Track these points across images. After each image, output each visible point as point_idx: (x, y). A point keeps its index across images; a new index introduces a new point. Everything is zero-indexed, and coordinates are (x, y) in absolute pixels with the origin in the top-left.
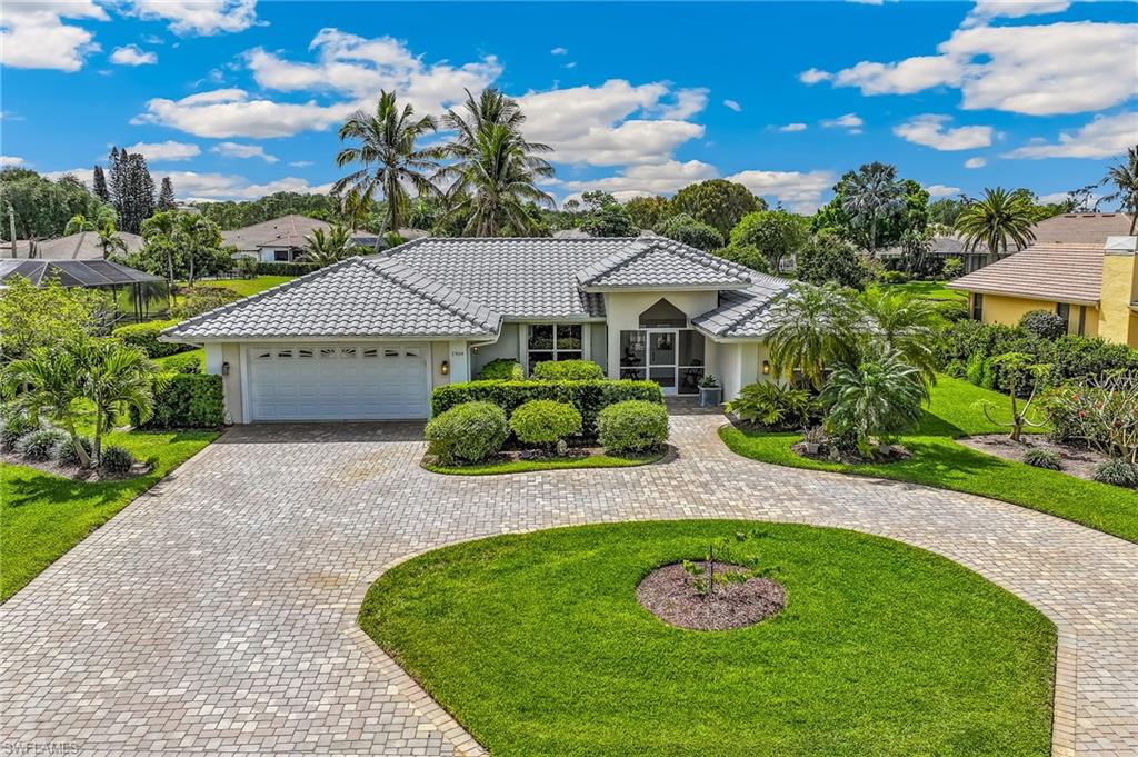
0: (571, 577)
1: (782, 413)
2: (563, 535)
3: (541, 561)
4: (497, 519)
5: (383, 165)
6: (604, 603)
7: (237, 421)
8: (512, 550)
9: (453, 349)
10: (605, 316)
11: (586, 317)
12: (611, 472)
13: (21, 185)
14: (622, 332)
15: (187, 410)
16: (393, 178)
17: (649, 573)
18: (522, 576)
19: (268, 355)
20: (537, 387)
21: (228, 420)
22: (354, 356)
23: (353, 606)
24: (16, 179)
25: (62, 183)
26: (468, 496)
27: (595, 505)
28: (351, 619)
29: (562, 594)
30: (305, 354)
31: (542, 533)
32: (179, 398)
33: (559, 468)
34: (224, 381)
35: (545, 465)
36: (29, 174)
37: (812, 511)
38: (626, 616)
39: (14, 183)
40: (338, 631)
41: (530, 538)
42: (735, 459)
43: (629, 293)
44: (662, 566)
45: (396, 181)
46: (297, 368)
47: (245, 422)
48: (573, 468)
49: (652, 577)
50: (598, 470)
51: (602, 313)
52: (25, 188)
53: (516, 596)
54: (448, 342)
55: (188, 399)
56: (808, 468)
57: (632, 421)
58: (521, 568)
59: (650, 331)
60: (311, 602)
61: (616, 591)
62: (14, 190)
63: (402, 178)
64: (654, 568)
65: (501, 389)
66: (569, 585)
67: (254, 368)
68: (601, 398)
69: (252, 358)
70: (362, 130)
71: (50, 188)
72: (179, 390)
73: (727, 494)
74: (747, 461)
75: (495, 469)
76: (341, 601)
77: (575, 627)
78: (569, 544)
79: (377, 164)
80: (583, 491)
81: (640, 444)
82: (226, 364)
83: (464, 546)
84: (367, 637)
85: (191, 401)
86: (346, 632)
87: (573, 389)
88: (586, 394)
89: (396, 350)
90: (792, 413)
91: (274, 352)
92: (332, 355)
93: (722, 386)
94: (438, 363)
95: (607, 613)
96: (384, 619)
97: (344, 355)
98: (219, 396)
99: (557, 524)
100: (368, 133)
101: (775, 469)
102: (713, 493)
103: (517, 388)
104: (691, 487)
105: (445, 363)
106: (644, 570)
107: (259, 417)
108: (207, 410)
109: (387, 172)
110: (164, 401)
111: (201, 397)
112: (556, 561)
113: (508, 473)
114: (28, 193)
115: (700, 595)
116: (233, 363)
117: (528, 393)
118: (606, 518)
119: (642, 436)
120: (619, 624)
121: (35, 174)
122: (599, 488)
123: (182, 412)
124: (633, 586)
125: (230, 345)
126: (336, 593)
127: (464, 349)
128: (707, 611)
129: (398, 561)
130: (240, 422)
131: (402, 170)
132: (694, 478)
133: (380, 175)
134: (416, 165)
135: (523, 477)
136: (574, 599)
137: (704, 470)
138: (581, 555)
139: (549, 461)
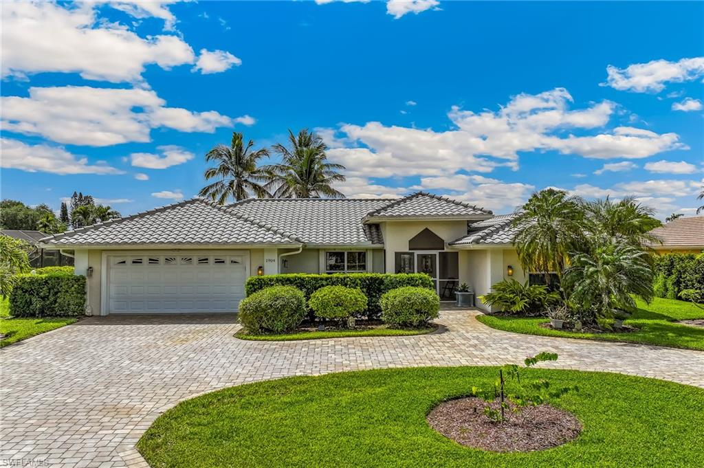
0: (361, 407)
1: (526, 302)
2: (352, 377)
3: (331, 395)
4: (294, 367)
5: (233, 178)
6: (395, 429)
7: (96, 313)
8: (303, 388)
9: (267, 256)
10: (383, 243)
11: (369, 244)
12: (393, 339)
13: (12, 210)
14: (396, 253)
15: (55, 302)
16: (239, 186)
17: (437, 405)
18: (314, 406)
19: (124, 262)
20: (331, 278)
21: (88, 311)
22: (191, 263)
23: (138, 432)
24: (9, 207)
25: (38, 210)
26: (270, 353)
27: (381, 358)
28: (131, 444)
29: (352, 421)
30: (153, 261)
31: (334, 375)
32: (49, 292)
33: (349, 336)
34: (87, 280)
35: (336, 334)
36: (18, 204)
37: (575, 362)
38: (420, 439)
39: (7, 209)
40: (113, 454)
41: (321, 378)
42: (496, 332)
43: (402, 223)
44: (448, 400)
45: (242, 188)
46: (146, 273)
47: (102, 314)
48: (360, 336)
49: (440, 409)
50: (382, 338)
51: (381, 241)
52: (14, 212)
53: (305, 423)
54: (263, 249)
55: (56, 293)
56: (560, 337)
57: (409, 299)
58: (312, 400)
59: (417, 253)
60: (96, 429)
61: (407, 418)
62: (7, 213)
63: (246, 186)
64: (441, 401)
65: (303, 279)
66: (359, 413)
67: (112, 272)
68: (382, 287)
69: (112, 264)
70: (221, 155)
71: (30, 213)
72: (50, 286)
73: (495, 352)
74: (504, 333)
75: (295, 336)
76: (126, 427)
77: (366, 448)
78: (358, 383)
79: (230, 177)
80: (370, 350)
81: (415, 319)
82: (91, 268)
83: (259, 384)
84: (143, 459)
85: (59, 294)
86: (121, 454)
87: (360, 280)
88: (371, 284)
89: (223, 258)
90: (534, 303)
91: (129, 260)
92: (173, 262)
93: (474, 291)
94: (255, 267)
95: (399, 436)
96: (165, 443)
97: (183, 262)
98: (82, 291)
99: (347, 369)
100: (224, 157)
101: (530, 338)
102: (483, 351)
103: (315, 279)
104: (463, 347)
105: (260, 268)
106: (432, 402)
107: (114, 311)
108: (71, 302)
109: (236, 181)
110: (37, 294)
111: (67, 291)
112: (346, 397)
113: (306, 339)
114: (15, 216)
115: (492, 423)
116: (95, 267)
117: (324, 283)
118: (391, 366)
119: (418, 311)
120: (414, 446)
121: (22, 204)
122: (383, 348)
123: (51, 304)
124: (423, 415)
125: (95, 251)
126: (125, 420)
127: (275, 256)
128: (503, 435)
129: (195, 395)
130: (98, 314)
131: (246, 181)
132: (464, 342)
133: (231, 183)
134: (255, 178)
135: (319, 342)
136: (364, 425)
137: (470, 337)
138: (369, 391)
139: (341, 331)
